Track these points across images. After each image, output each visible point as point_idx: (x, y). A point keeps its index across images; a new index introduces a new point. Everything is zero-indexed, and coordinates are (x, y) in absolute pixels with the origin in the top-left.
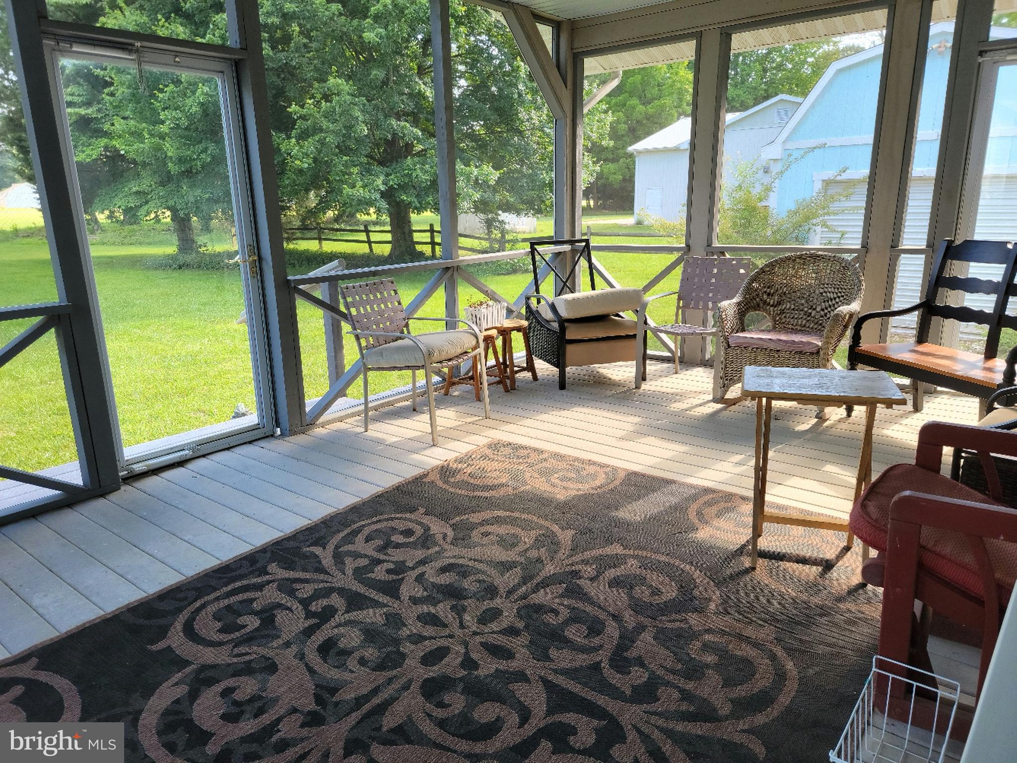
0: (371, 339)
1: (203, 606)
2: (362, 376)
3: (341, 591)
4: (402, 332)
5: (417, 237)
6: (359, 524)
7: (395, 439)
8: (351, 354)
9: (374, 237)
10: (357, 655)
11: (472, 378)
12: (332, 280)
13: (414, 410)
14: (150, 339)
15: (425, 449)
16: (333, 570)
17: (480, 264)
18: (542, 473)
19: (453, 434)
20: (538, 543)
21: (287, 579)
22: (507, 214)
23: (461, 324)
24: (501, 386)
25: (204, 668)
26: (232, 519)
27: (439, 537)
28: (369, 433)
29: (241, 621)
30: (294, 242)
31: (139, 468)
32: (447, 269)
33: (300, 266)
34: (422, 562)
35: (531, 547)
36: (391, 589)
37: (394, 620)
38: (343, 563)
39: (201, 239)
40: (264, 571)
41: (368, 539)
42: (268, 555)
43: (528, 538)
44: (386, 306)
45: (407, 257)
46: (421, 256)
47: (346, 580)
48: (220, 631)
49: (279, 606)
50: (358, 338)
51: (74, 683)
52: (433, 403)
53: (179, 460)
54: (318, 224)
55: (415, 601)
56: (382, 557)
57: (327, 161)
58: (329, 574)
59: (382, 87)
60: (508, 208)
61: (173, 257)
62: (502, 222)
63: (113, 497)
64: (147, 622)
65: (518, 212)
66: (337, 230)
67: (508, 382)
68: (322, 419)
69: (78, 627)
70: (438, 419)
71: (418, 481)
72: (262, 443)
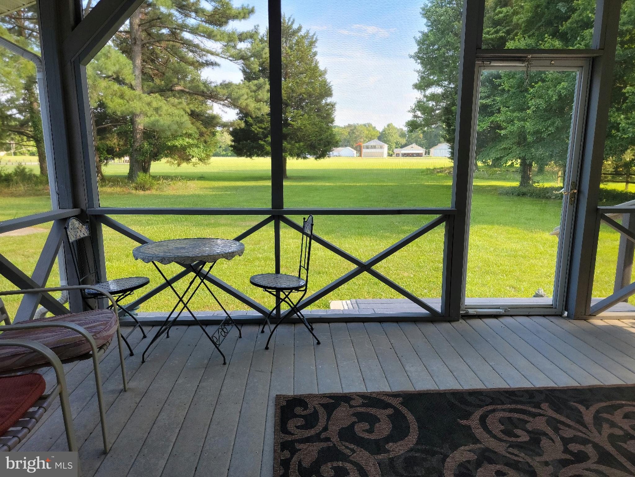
1: (494, 411)
3: (596, 446)
6: (620, 402)
14: (491, 237)
16: (592, 427)
21: (555, 419)
25: (487, 450)
26: (522, 363)
29: (518, 432)
31: (471, 311)
38: (601, 426)
39: (535, 178)
40: (537, 406)
41: (627, 416)
42: (543, 396)
47: (601, 439)
48: (502, 431)
51: (417, 421)
53: (495, 313)
54: (628, 171)
58: (588, 429)
61: (515, 188)
63: (455, 324)
64: (459, 405)
68: (602, 314)
69: (424, 390)
72: (552, 319)
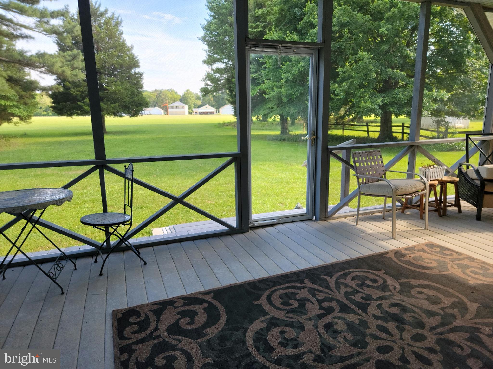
0: (365, 179)
1: (275, 290)
2: (357, 197)
3: (338, 301)
4: (382, 177)
5: (394, 129)
6: (349, 270)
7: (371, 232)
8: (353, 185)
9: (370, 129)
10: (343, 335)
11: (419, 206)
12: (348, 149)
13: (383, 218)
14: (265, 170)
15: (388, 239)
16: (334, 289)
17: (429, 145)
18: (459, 266)
19: (404, 235)
20: (454, 305)
21: (313, 289)
22: (451, 117)
23: (416, 176)
24: (437, 213)
25: (273, 318)
26: (291, 254)
27: (391, 288)
28: (358, 226)
29: (291, 302)
30: (331, 130)
31: (256, 224)
32: (411, 146)
33: (332, 142)
34: (382, 298)
35: (448, 307)
36: (364, 308)
37: (364, 324)
38: (340, 288)
39: (290, 128)
40: (302, 282)
41: (353, 279)
42: (305, 275)
43: (447, 301)
44: (375, 163)
45: (387, 139)
46: (395, 139)
47: (341, 296)
48: (282, 304)
49: (308, 300)
50: (358, 178)
51: (225, 308)
52: (395, 216)
53: (271, 223)
54: (343, 122)
55: (376, 317)
56: (360, 290)
57: (353, 92)
58: (332, 291)
59: (386, 54)
60: (452, 114)
61: (278, 136)
62: (448, 122)
63: (246, 234)
64: (253, 291)
65: (458, 116)
66: (352, 125)
67: (442, 211)
68: (335, 215)
69: (228, 285)
70: (396, 225)
71: (382, 255)
72: (307, 222)
